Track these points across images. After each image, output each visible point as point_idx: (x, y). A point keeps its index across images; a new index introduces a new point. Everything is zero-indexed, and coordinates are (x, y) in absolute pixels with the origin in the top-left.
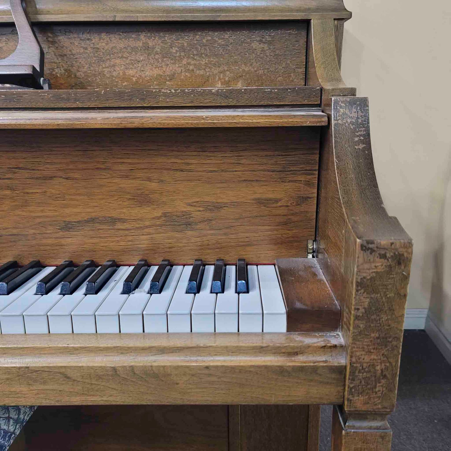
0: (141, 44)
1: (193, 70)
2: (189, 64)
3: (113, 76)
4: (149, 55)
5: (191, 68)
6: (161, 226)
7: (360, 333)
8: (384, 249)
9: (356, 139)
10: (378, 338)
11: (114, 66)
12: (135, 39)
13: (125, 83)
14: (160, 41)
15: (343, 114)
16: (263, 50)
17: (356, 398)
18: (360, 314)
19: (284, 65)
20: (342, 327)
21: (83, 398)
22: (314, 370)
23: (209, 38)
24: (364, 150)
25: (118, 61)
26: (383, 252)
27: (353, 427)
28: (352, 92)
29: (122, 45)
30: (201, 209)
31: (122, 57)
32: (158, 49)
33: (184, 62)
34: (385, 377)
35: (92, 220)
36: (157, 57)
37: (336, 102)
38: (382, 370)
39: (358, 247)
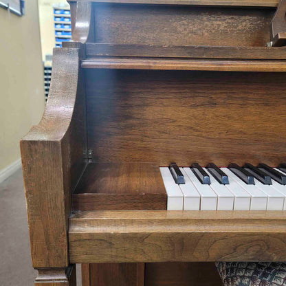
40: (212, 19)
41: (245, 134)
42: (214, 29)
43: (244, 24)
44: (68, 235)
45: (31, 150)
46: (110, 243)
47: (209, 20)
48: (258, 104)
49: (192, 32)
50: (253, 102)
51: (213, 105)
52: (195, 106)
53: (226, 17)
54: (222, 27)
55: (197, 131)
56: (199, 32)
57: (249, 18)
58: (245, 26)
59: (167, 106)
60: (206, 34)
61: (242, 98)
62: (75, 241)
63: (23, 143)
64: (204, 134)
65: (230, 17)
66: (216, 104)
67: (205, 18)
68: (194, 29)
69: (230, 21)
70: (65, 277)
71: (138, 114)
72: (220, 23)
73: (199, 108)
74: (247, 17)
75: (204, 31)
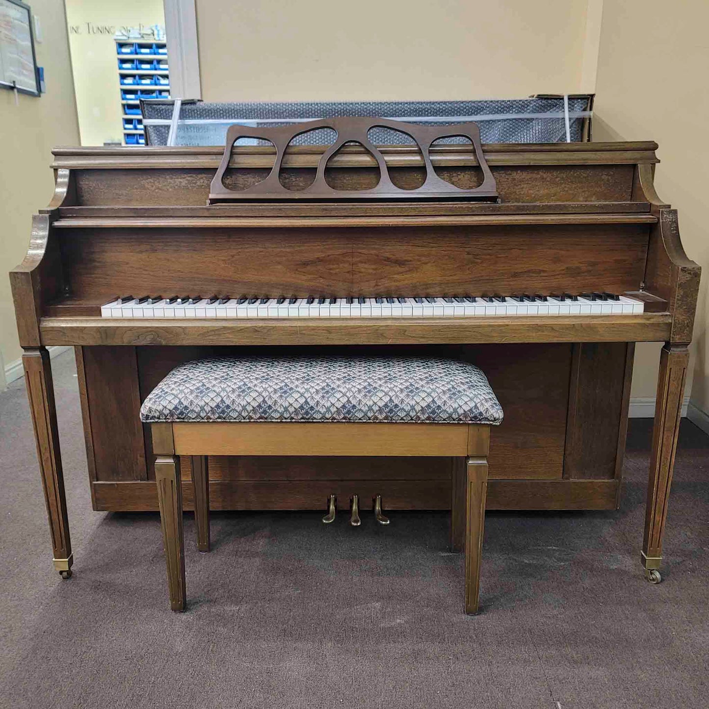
0: (539, 176)
1: (567, 191)
2: (565, 187)
3: (521, 194)
4: (543, 182)
5: (566, 189)
6: (564, 274)
7: (679, 307)
8: (690, 270)
9: (672, 229)
10: (686, 308)
11: (522, 188)
12: (536, 173)
13: (527, 198)
14: (550, 175)
15: (666, 217)
16: (608, 180)
17: (676, 336)
18: (679, 298)
19: (620, 188)
20: (669, 310)
21: (558, 339)
22: (658, 325)
23: (578, 173)
24: (676, 233)
25: (525, 186)
26: (689, 272)
27: (673, 351)
28: (669, 206)
29: (528, 177)
30: (586, 265)
31: (528, 184)
32: (548, 179)
33: (563, 186)
34: (688, 326)
35: (529, 271)
36: (548, 183)
37: (662, 212)
38: (687, 323)
39: (680, 269)
40: (174, 177)
41: (182, 272)
42: (177, 185)
43: (202, 181)
44: (39, 327)
45: (15, 277)
46: (64, 333)
47: (172, 178)
48: (188, 250)
49: (158, 188)
50: (185, 248)
51: (154, 251)
52: (141, 252)
53: (185, 176)
54: (183, 184)
55: (146, 270)
56: (164, 188)
57: (206, 175)
58: (203, 182)
59: (121, 252)
60: (170, 190)
61: (176, 245)
62: (44, 331)
63: (10, 273)
64: (152, 273)
65: (189, 175)
66: (156, 250)
67: (168, 177)
68: (160, 186)
69: (189, 178)
70: (39, 353)
71: (99, 258)
72: (181, 180)
73: (144, 254)
74: (203, 175)
75: (168, 187)
